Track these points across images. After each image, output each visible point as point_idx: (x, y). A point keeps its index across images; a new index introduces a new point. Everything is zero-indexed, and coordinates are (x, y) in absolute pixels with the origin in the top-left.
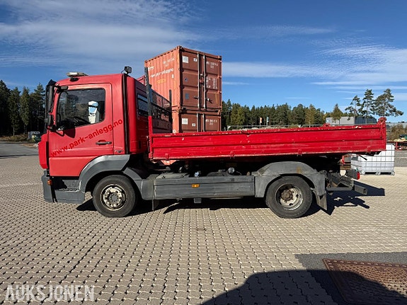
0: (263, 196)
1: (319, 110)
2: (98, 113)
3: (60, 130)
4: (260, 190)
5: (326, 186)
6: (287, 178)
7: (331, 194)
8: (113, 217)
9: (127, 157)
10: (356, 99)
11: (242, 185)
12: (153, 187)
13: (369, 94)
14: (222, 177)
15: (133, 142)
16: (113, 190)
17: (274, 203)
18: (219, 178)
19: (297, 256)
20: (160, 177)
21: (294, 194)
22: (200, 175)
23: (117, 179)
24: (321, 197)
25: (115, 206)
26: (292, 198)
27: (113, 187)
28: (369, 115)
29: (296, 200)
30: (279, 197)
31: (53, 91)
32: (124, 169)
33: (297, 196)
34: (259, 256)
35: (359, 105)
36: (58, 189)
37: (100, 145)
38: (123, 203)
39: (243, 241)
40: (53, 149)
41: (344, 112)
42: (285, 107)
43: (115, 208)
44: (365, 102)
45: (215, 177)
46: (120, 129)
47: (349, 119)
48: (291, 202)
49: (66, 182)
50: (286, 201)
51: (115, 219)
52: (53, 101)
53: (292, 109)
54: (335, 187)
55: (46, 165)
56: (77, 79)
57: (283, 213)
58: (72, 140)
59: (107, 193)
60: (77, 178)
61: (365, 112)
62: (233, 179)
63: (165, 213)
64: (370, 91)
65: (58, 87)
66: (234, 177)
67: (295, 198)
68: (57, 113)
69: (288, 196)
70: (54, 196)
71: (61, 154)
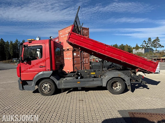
0: (105, 86)
1: (130, 46)
2: (40, 53)
3: (25, 62)
4: (104, 84)
5: (130, 81)
6: (115, 79)
7: (133, 84)
8: (46, 96)
9: (51, 72)
10: (145, 41)
11: (97, 82)
12: (62, 83)
13: (150, 39)
14: (89, 79)
15: (53, 66)
16: (46, 85)
17: (110, 88)
18: (88, 79)
19: (118, 111)
20: (65, 79)
21: (118, 85)
22: (80, 78)
23: (47, 81)
24: (129, 86)
25: (47, 91)
26: (117, 86)
27: (46, 84)
28: (150, 48)
29: (119, 87)
30: (112, 86)
31: (22, 47)
32: (50, 76)
33: (119, 85)
34: (104, 112)
35: (146, 44)
36: (24, 85)
37: (41, 67)
38: (50, 90)
39: (98, 105)
40: (22, 69)
41: (140, 47)
42: (116, 46)
43: (47, 92)
44: (148, 43)
45: (86, 79)
46: (48, 61)
47: (142, 50)
48: (117, 88)
49: (28, 82)
50: (115, 87)
51: (47, 96)
52: (22, 50)
53: (119, 46)
54: (134, 82)
55: (20, 76)
56: (31, 42)
57: (114, 93)
58: (30, 66)
59: (44, 86)
60: (32, 81)
61: (148, 46)
62: (94, 80)
63: (67, 93)
64: (150, 38)
65: (24, 45)
66: (94, 79)
67: (118, 86)
68: (24, 55)
69: (116, 86)
70: (23, 88)
71: (26, 71)
